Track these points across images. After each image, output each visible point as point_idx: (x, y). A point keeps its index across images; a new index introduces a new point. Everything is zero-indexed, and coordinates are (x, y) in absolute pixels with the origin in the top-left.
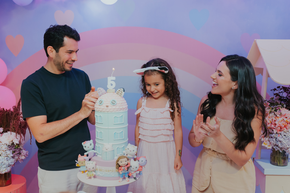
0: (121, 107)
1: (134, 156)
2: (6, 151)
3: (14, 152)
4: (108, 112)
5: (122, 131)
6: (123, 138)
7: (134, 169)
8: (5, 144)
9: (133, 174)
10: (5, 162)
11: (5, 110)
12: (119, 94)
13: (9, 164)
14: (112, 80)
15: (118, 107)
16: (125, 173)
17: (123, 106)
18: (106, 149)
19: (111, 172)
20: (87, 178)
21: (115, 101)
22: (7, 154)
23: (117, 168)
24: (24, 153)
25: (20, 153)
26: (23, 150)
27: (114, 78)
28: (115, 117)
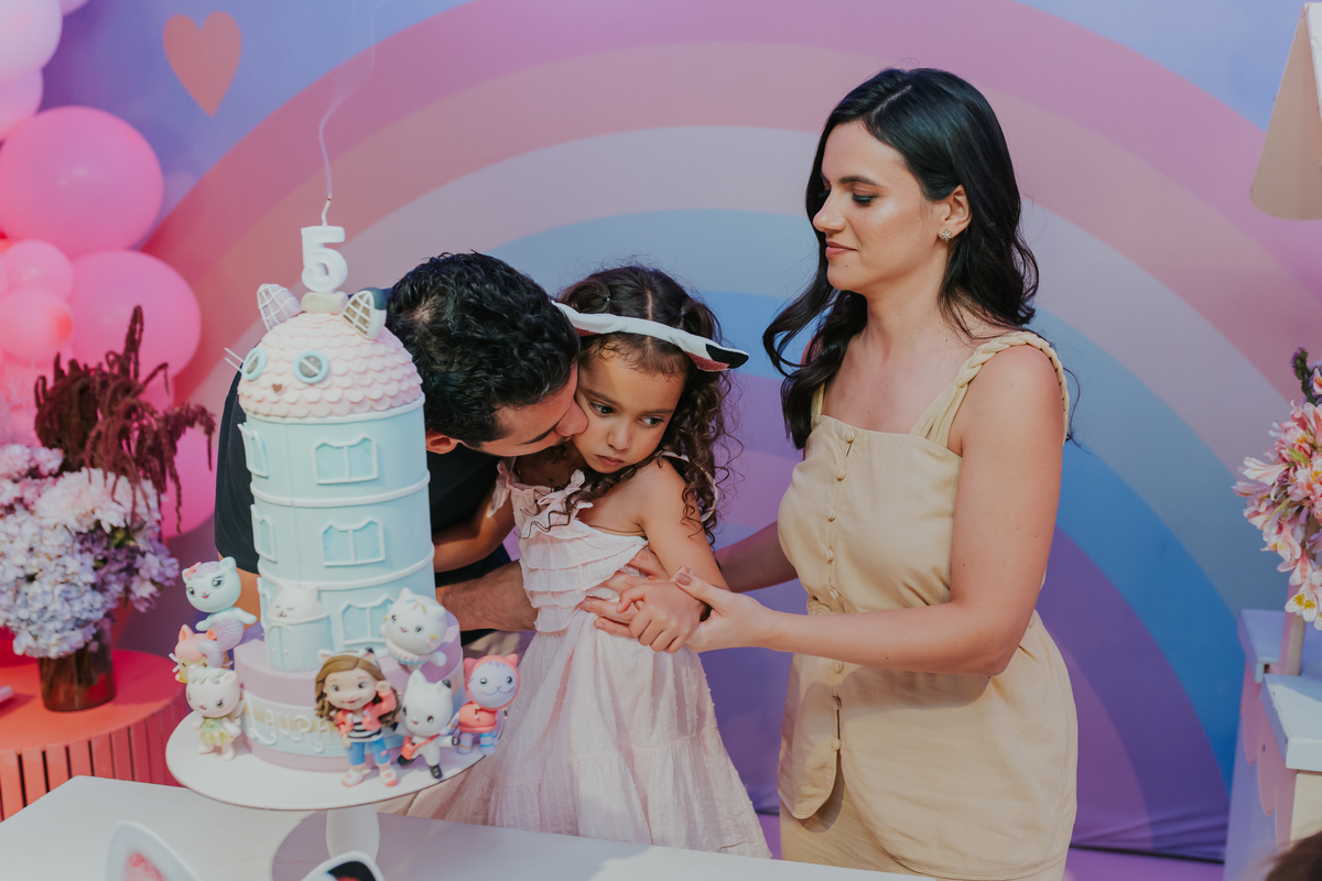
0: (357, 396)
1: (432, 653)
2: (60, 556)
3: (105, 561)
4: (287, 420)
5: (371, 523)
6: (382, 558)
7: (416, 723)
8: (59, 528)
9: (421, 751)
10: (56, 606)
11: (82, 367)
12: (356, 321)
13: (78, 615)
14: (327, 245)
15: (334, 395)
16: (363, 744)
17: (369, 386)
18: (279, 611)
19: (304, 730)
20: (203, 749)
21: (317, 361)
22: (69, 571)
23: (321, 716)
24: (148, 570)
25: (132, 571)
26: (149, 557)
27: (337, 234)
28: (324, 445)
